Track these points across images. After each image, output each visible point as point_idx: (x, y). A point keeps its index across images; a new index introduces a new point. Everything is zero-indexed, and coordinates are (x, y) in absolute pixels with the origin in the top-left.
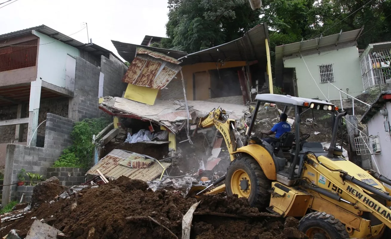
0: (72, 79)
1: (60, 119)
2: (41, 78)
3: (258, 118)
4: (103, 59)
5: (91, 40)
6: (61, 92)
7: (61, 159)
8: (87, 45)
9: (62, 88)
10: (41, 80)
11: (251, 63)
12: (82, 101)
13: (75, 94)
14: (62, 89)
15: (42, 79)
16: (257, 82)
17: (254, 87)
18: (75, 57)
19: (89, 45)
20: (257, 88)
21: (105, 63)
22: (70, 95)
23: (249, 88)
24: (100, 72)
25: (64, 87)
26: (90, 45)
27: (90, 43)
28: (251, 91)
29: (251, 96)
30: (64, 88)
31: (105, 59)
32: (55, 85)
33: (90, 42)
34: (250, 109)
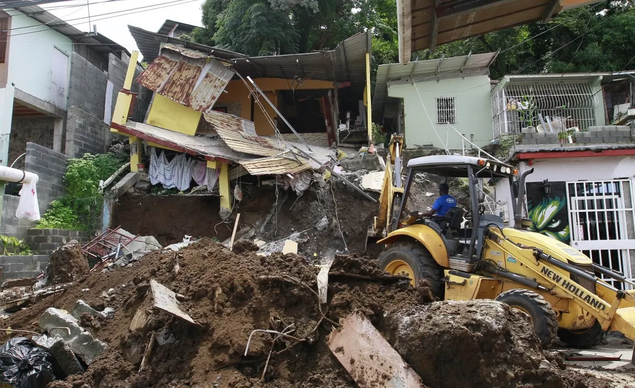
0: (60, 88)
1: (47, 153)
2: (13, 84)
3: (350, 168)
4: (112, 58)
5: (95, 27)
6: (44, 108)
7: (49, 216)
8: (87, 35)
9: (45, 101)
10: (13, 87)
11: (340, 85)
12: (80, 125)
13: (69, 114)
14: (46, 104)
15: (16, 86)
16: (348, 116)
17: (344, 122)
18: (66, 52)
19: (91, 35)
20: (348, 123)
21: (115, 66)
22: (57, 114)
23: (336, 123)
24: (107, 81)
25: (48, 100)
26: (93, 35)
27: (93, 33)
28: (339, 128)
29: (339, 134)
30: (49, 103)
31: (116, 60)
32: (36, 97)
33: (92, 31)
34: (337, 154)
